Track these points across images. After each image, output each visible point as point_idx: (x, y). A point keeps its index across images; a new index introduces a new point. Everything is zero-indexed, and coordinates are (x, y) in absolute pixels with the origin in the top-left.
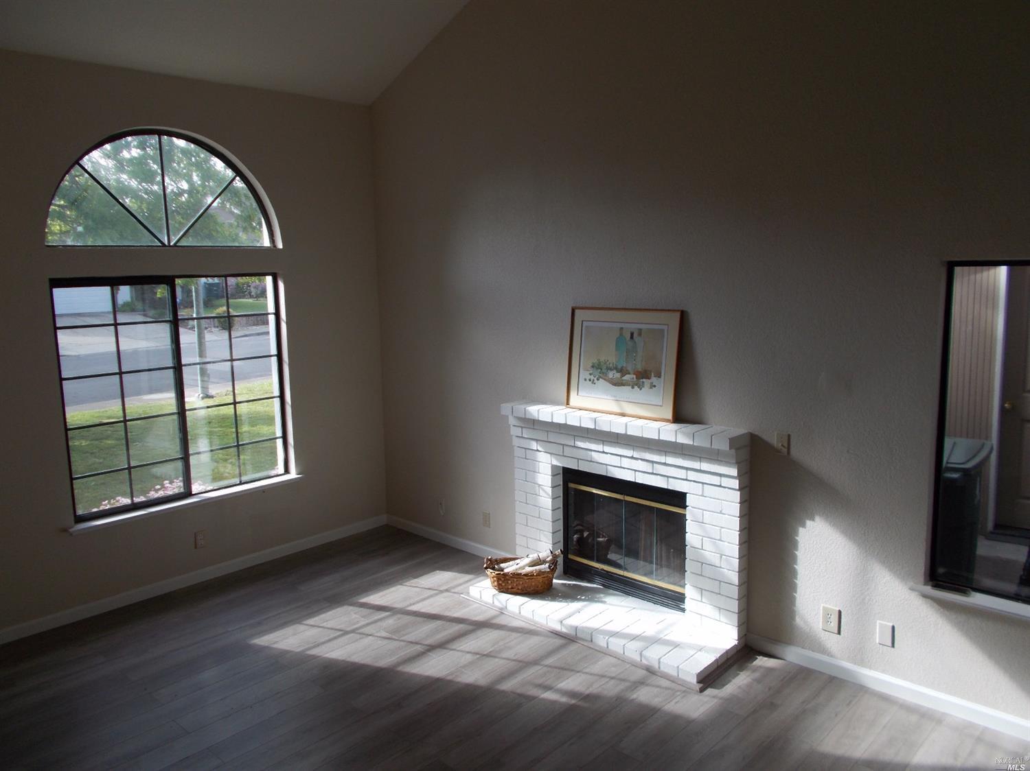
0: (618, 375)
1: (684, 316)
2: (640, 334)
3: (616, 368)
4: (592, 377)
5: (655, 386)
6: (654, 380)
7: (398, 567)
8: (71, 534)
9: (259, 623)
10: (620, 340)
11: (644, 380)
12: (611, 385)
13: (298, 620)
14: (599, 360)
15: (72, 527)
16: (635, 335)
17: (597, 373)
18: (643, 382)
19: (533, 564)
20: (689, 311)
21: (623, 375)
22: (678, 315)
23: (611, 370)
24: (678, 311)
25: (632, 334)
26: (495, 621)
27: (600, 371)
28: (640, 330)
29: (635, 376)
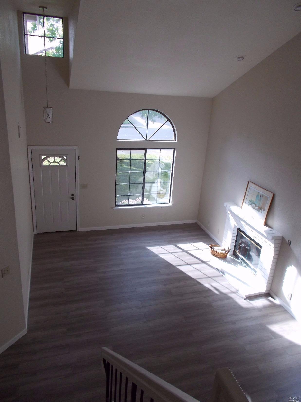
0: (255, 206)
1: (274, 195)
2: (262, 196)
3: (255, 204)
4: (248, 203)
5: (262, 213)
6: (262, 211)
7: (191, 238)
8: (114, 209)
9: (150, 243)
10: (258, 196)
11: (260, 210)
12: (252, 208)
13: (159, 245)
14: (251, 199)
15: (114, 208)
16: (261, 196)
17: (250, 203)
18: (260, 211)
19: (222, 250)
20: (275, 194)
21: (255, 207)
22: (272, 194)
23: (253, 204)
24: (272, 193)
25: (261, 195)
26: (208, 263)
27: (251, 203)
28: (263, 195)
29: (258, 208)
